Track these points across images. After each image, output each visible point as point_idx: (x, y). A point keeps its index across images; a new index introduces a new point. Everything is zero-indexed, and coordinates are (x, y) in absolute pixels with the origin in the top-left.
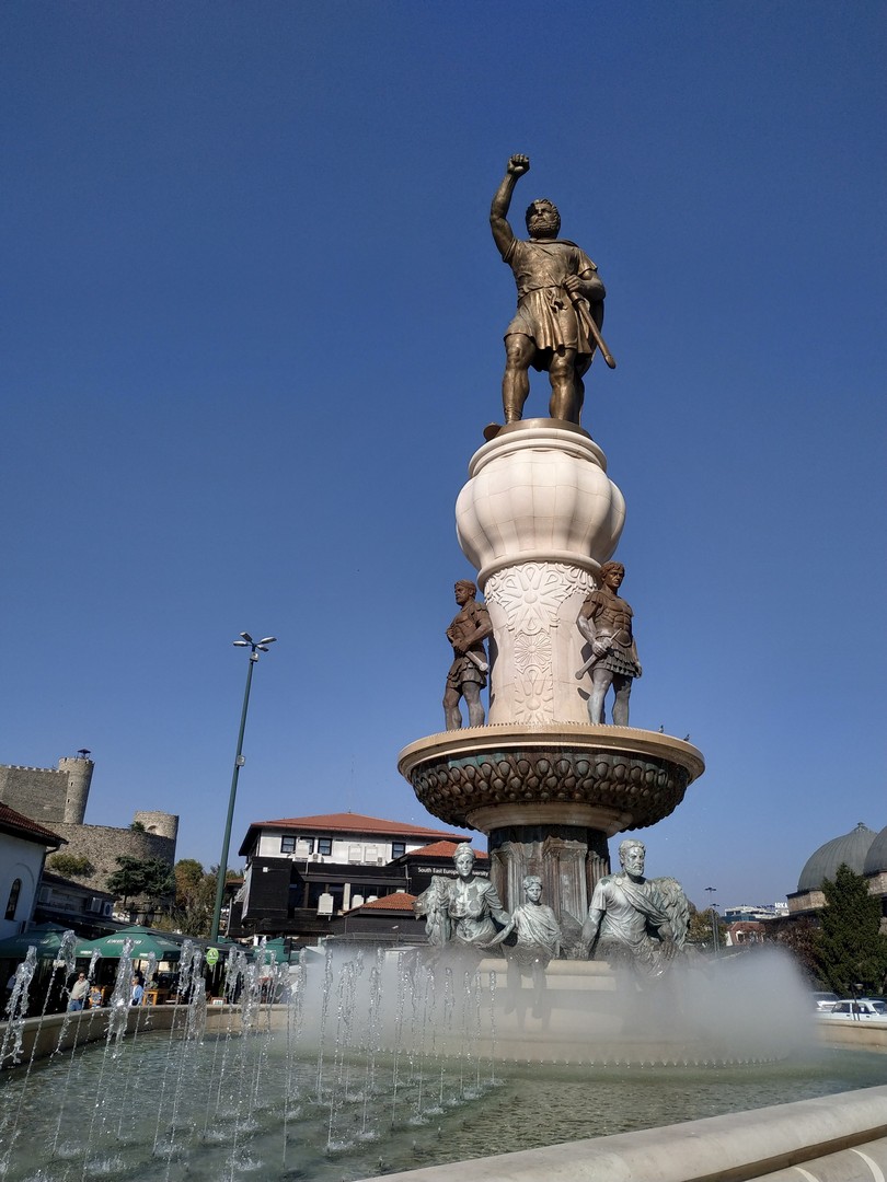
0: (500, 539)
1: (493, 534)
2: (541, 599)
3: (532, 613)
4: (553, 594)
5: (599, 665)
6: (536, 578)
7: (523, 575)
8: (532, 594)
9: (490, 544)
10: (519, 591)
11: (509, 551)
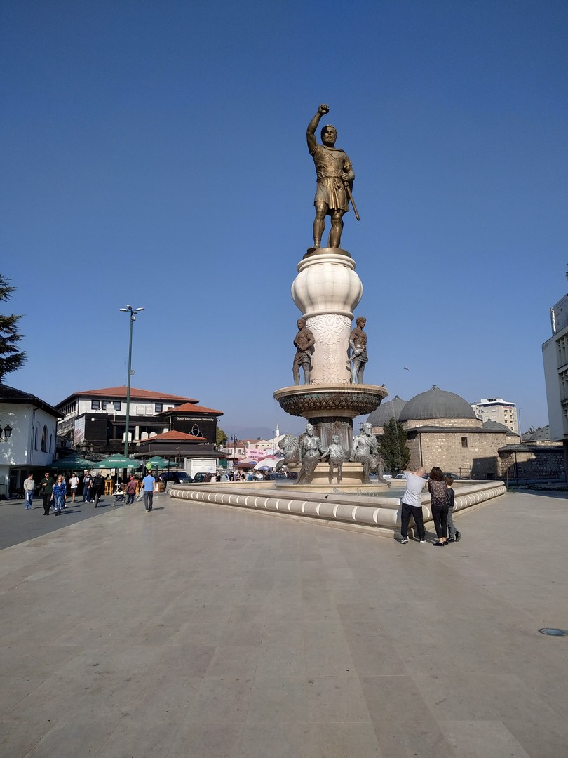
0: (317, 303)
1: (314, 300)
2: (334, 330)
3: (330, 336)
4: (338, 328)
5: (356, 359)
6: (332, 321)
7: (326, 319)
8: (330, 327)
9: (312, 303)
10: (325, 326)
11: (321, 308)
